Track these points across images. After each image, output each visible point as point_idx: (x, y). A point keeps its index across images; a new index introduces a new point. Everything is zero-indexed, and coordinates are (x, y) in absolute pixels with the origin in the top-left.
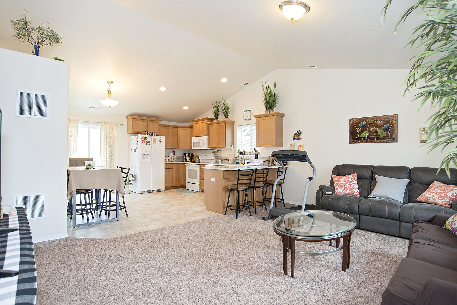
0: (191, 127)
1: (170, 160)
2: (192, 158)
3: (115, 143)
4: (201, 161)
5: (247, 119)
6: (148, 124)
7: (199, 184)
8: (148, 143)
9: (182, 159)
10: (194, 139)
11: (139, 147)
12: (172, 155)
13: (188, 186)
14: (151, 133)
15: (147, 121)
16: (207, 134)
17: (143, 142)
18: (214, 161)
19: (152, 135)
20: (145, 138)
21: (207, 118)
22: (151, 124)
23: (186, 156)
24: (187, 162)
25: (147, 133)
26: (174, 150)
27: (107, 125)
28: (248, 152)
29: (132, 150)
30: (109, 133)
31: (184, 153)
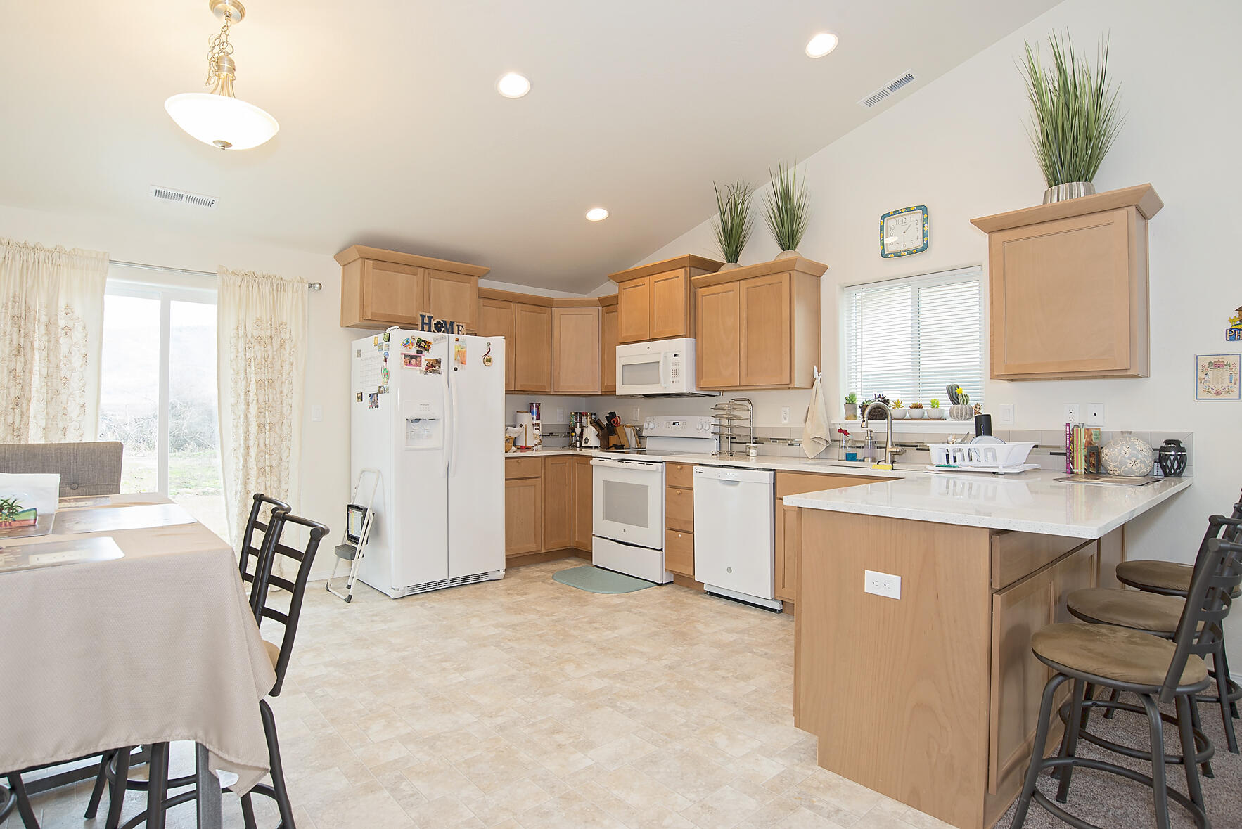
0: (609, 305)
1: (521, 443)
2: (610, 432)
3: (287, 367)
4: (649, 444)
5: (902, 249)
6: (429, 283)
7: (661, 550)
8: (433, 366)
9: (568, 435)
10: (626, 354)
11: (392, 384)
12: (526, 419)
13: (603, 553)
14: (444, 322)
15: (426, 271)
16: (692, 330)
17: (411, 360)
18: (715, 445)
19: (450, 330)
20: (418, 344)
21: (692, 258)
22: (444, 287)
23: (581, 426)
24: (591, 448)
25: (429, 324)
26: (535, 399)
27: (248, 286)
28: (906, 406)
29: (360, 397)
30: (259, 322)
31: (576, 413)
